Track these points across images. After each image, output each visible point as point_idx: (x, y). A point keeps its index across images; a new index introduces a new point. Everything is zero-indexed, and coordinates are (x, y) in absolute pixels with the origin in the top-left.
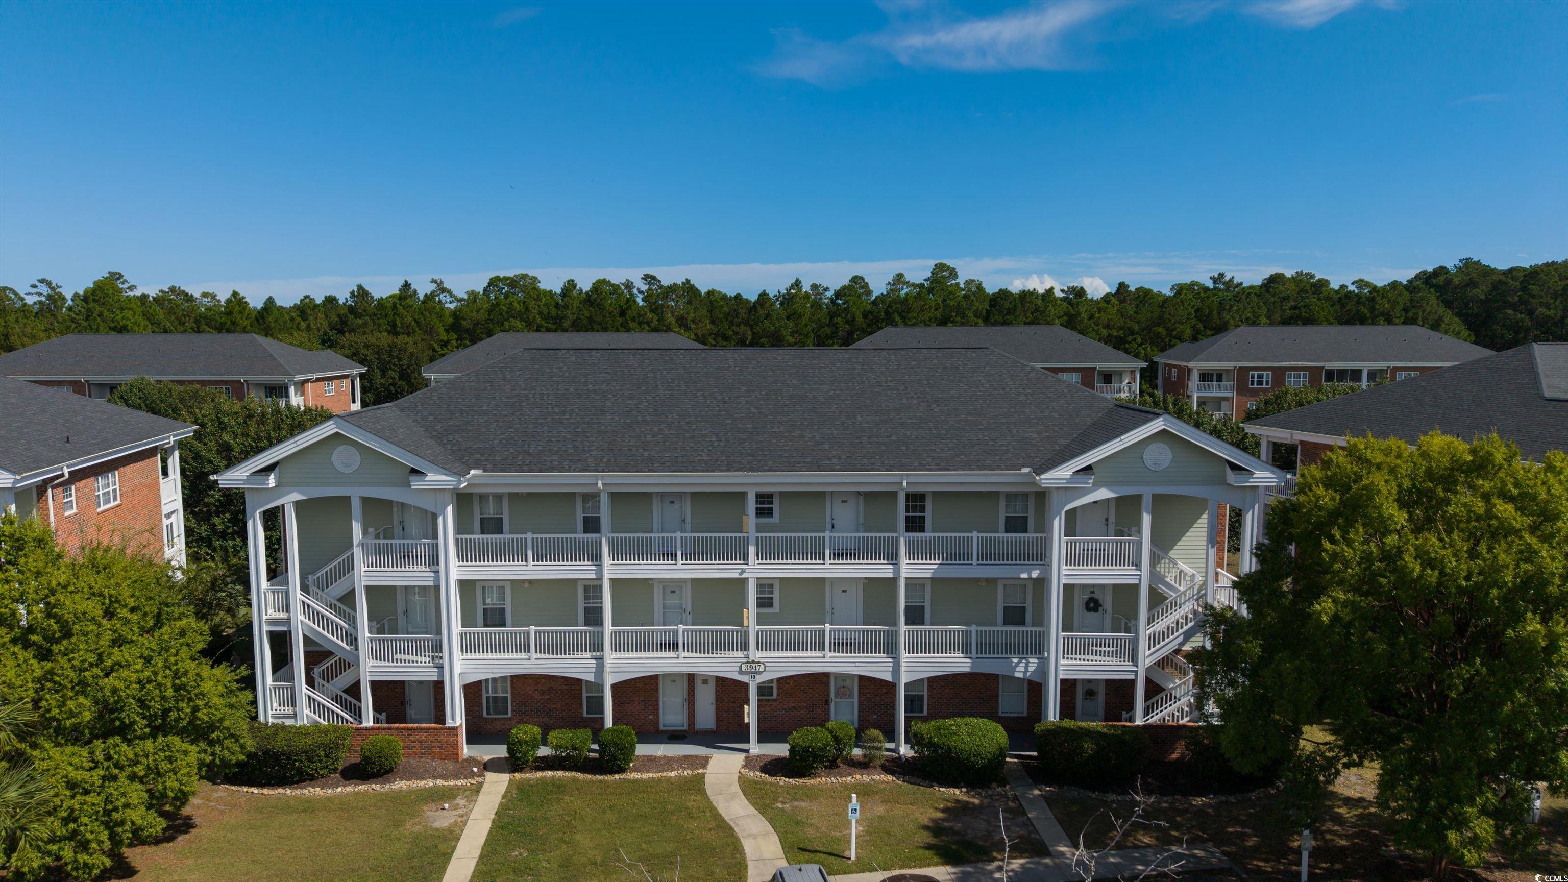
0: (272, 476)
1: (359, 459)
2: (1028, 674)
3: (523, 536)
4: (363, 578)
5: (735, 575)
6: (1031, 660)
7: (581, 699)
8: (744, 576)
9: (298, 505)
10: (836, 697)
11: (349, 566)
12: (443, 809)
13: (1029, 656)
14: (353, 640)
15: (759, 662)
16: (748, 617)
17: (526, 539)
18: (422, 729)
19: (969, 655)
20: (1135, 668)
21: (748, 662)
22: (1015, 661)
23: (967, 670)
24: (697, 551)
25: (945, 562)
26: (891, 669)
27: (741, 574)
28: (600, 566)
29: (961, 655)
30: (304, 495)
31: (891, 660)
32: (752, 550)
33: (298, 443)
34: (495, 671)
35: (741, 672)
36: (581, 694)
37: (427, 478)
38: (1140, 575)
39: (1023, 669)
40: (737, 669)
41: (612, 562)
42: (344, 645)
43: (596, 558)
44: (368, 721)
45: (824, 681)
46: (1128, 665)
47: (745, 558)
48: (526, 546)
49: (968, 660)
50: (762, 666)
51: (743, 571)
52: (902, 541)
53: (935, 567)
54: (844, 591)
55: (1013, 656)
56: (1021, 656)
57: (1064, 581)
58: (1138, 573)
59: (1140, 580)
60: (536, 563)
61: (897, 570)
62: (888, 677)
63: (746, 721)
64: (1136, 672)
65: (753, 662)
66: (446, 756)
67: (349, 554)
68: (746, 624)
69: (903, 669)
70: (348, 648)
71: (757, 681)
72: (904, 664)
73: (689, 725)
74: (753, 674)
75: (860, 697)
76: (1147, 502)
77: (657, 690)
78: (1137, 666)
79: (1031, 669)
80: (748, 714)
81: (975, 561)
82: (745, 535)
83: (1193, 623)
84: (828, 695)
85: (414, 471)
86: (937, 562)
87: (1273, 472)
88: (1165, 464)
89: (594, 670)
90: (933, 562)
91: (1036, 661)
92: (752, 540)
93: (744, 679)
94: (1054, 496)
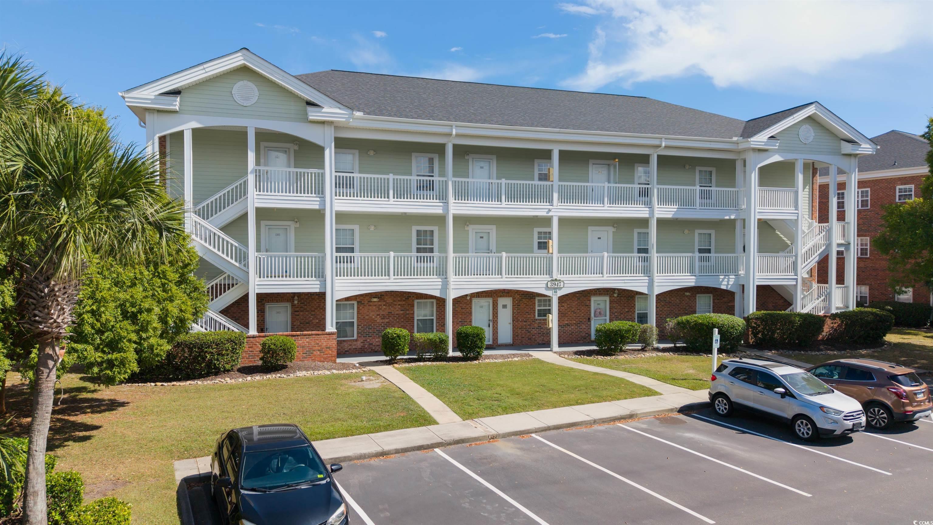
0: (178, 99)
1: (257, 93)
2: (729, 286)
3: (386, 177)
4: (256, 201)
5: (542, 213)
6: (731, 277)
7: (413, 322)
8: (551, 214)
9: (195, 131)
10: (595, 316)
11: (243, 191)
12: (362, 381)
13: (729, 274)
14: (243, 258)
15: (560, 280)
16: (552, 246)
17: (388, 179)
18: (305, 335)
19: (694, 274)
20: (796, 277)
21: (552, 280)
22: (722, 277)
23: (693, 284)
24: (512, 196)
25: (680, 207)
26: (647, 284)
27: (548, 213)
28: (447, 203)
29: (689, 274)
30: (202, 123)
31: (647, 278)
32: (556, 196)
33: (207, 70)
34: (361, 288)
35: (547, 288)
36: (413, 318)
37: (324, 110)
38: (798, 213)
39: (726, 283)
40: (544, 286)
41: (454, 201)
42: (233, 262)
43: (443, 197)
44: (253, 331)
45: (588, 304)
46: (791, 275)
47: (551, 201)
48: (388, 187)
49: (694, 277)
50: (562, 283)
51: (550, 210)
52: (656, 191)
53: (675, 210)
54: (599, 238)
55: (720, 274)
56: (725, 274)
57: (758, 217)
58: (797, 212)
59: (798, 216)
60: (396, 199)
61: (652, 212)
62: (645, 290)
63: (550, 326)
64: (797, 279)
65: (556, 280)
66: (325, 359)
67: (242, 181)
68: (551, 251)
69: (656, 284)
70: (237, 264)
71: (558, 296)
72: (656, 281)
73: (494, 340)
74: (555, 289)
75: (610, 315)
76: (799, 167)
77: (471, 313)
78: (797, 275)
79: (731, 283)
80: (552, 321)
81: (698, 207)
82: (551, 183)
83: (824, 247)
84: (590, 314)
85: (310, 104)
86: (675, 207)
87: (870, 145)
88: (811, 139)
89: (440, 287)
90: (672, 207)
91: (734, 277)
92: (556, 188)
93: (549, 293)
94: (750, 157)
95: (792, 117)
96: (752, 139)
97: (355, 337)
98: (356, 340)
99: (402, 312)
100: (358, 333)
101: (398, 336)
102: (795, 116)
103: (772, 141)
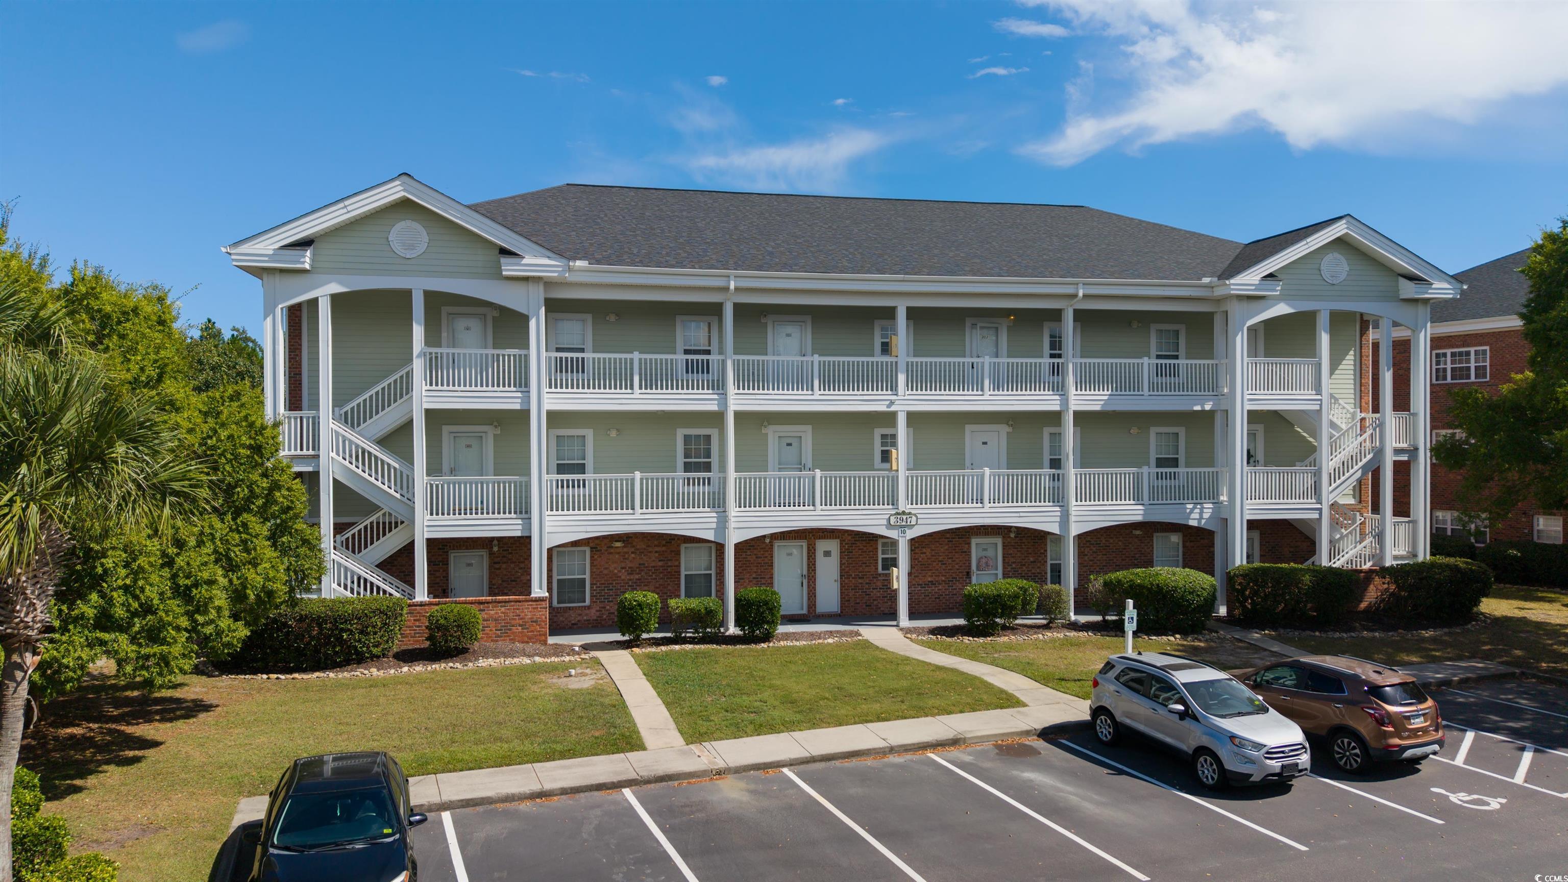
0: (308, 253)
1: (426, 239)
2: (1203, 521)
3: (628, 356)
4: (424, 399)
5: (882, 407)
6: (1206, 506)
7: (679, 579)
8: (893, 408)
9: (336, 299)
10: (978, 569)
11: (405, 387)
12: (570, 676)
13: (1203, 501)
14: (406, 483)
15: (910, 513)
16: (897, 459)
17: (632, 360)
18: (500, 602)
19: (1140, 502)
20: (1319, 506)
21: (898, 514)
22: (1190, 506)
23: (1139, 518)
24: (831, 380)
25: (1114, 393)
26: (1058, 519)
27: (889, 406)
28: (724, 395)
29: (1132, 502)
30: (347, 287)
31: (1058, 509)
32: (902, 378)
33: (349, 208)
34: (589, 529)
35: (889, 526)
36: (679, 572)
37: (524, 261)
38: (1321, 400)
39: (1197, 516)
40: (885, 522)
41: (737, 391)
42: (392, 492)
43: (719, 386)
44: (421, 595)
45: (965, 550)
46: (1311, 503)
47: (894, 388)
48: (632, 369)
49: (1140, 507)
50: (914, 518)
51: (892, 403)
52: (1071, 366)
53: (1106, 398)
54: (985, 443)
55: (1186, 501)
56: (1195, 501)
57: (1248, 407)
58: (1319, 397)
59: (1321, 405)
60: (643, 391)
61: (1065, 401)
62: (1055, 529)
63: (895, 586)
64: (1320, 510)
65: (904, 513)
66: (530, 638)
67: (403, 372)
68: (894, 468)
69: (1073, 518)
70: (398, 496)
71: (908, 538)
72: (1073, 513)
73: (809, 607)
74: (903, 528)
75: (1004, 568)
76: (1323, 320)
77: (771, 565)
78: (1321, 504)
79: (1206, 516)
80: (898, 578)
81: (1146, 392)
82: (894, 359)
83: (1371, 455)
84: (970, 566)
85: (504, 252)
86: (1106, 392)
87: (1449, 283)
88: (1343, 276)
89: (714, 526)
90: (1101, 392)
91: (1211, 506)
92: (902, 366)
93: (893, 534)
94: (1235, 310)
95: (1304, 242)
96: (1232, 281)
97: (588, 602)
98: (589, 607)
99: (660, 564)
100: (592, 596)
101: (640, 605)
102: (1309, 240)
103: (1270, 283)
